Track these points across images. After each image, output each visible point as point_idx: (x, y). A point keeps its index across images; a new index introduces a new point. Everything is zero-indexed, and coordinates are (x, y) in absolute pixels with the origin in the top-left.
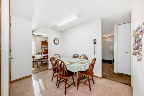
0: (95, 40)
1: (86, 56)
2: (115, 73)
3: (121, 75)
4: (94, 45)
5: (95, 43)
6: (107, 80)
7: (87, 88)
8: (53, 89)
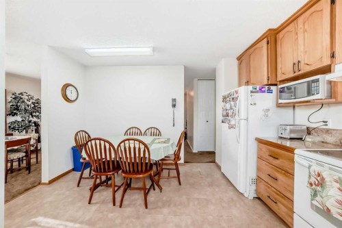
0: (174, 100)
1: (157, 129)
2: (195, 154)
3: (202, 154)
4: (172, 108)
5: (174, 106)
6: (191, 164)
7: (173, 184)
8: (112, 215)
